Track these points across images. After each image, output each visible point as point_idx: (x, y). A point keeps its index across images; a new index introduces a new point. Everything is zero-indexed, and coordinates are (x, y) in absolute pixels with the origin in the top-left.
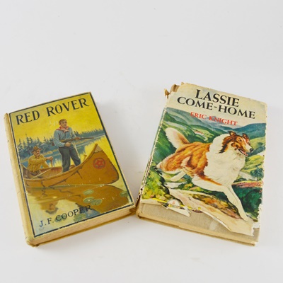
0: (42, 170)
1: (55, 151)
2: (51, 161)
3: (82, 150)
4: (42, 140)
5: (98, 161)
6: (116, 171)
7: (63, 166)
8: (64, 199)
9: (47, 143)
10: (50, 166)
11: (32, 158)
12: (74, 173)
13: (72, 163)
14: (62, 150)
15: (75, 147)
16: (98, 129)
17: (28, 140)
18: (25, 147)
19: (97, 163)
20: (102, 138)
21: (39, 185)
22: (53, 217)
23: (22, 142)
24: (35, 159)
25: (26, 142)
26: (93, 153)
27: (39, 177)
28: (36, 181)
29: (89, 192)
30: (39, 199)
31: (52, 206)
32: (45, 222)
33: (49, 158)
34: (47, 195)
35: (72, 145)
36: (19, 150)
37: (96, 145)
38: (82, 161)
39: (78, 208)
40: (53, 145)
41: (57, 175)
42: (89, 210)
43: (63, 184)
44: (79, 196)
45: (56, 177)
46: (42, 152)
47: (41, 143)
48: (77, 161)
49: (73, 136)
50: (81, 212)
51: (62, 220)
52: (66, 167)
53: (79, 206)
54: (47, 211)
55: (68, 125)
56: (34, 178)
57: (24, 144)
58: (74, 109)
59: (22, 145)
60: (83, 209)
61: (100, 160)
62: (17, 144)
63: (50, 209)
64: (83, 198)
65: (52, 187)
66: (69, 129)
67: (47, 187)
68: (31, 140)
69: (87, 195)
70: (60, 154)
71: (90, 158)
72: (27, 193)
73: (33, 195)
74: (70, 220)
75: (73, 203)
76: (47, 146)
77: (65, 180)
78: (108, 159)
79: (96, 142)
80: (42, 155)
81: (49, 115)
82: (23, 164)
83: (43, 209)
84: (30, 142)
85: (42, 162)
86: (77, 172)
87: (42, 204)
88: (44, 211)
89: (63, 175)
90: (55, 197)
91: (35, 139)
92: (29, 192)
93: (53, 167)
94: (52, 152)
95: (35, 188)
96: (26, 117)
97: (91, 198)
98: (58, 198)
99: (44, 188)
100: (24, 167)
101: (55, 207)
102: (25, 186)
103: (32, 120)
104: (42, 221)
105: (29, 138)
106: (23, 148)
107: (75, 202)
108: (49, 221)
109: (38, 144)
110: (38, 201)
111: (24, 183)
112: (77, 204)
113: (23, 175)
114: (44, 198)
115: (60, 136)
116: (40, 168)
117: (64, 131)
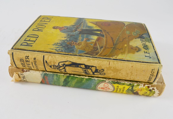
2: (89, 40)
3: (90, 27)
4: (64, 39)
9: (69, 37)
12: (108, 34)
17: (56, 45)
22: (143, 50)
23: (56, 48)
26: (96, 24)
27: (101, 48)
28: (104, 50)
29: (128, 32)
33: (85, 39)
34: (122, 48)
37: (90, 22)
39: (140, 39)
41: (105, 40)
46: (76, 41)
50: (144, 39)
51: (148, 47)
54: (137, 52)
56: (100, 51)
57: (58, 48)
58: (49, 22)
62: (54, 51)
63: (136, 50)
66: (65, 27)
69: (131, 33)
71: (99, 26)
76: (72, 38)
77: (112, 38)
81: (42, 31)
82: (80, 53)
84: (59, 44)
86: (108, 32)
87: (129, 52)
89: (106, 38)
91: (58, 41)
92: (112, 56)
93: (96, 40)
94: (80, 37)
95: (111, 52)
96: (29, 41)
97: (134, 33)
98: (126, 44)
99: (114, 48)
100: (84, 53)
101: (135, 47)
102: (104, 57)
103: (36, 39)
104: (146, 56)
105: (54, 44)
106: (62, 49)
107: (134, 38)
108: (146, 53)
109: (66, 41)
110: (125, 54)
111: (102, 57)
112: (136, 38)
113: (92, 55)
114: (124, 50)
115: (68, 31)
116: (92, 46)
117: (65, 29)
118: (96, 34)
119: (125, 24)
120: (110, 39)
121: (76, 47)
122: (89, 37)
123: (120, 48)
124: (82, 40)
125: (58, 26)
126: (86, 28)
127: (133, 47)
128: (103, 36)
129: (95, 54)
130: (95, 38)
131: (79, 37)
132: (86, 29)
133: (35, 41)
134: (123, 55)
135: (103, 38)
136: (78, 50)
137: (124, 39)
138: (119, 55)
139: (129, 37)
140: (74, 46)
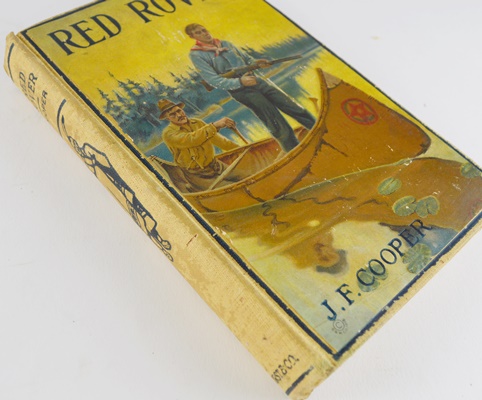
0: (227, 159)
1: (224, 102)
2: (231, 128)
3: (294, 88)
4: (169, 82)
5: (355, 108)
9: (189, 86)
10: (241, 143)
12: (318, 148)
13: (294, 124)
15: (272, 83)
16: (294, 36)
17: (127, 89)
18: (130, 107)
19: (355, 113)
20: (319, 54)
21: (243, 202)
22: (349, 278)
23: (112, 97)
24: (183, 135)
25: (124, 94)
26: (326, 91)
27: (230, 179)
28: (226, 191)
29: (389, 185)
31: (325, 251)
33: (221, 121)
34: (287, 225)
35: (260, 82)
36: (117, 118)
37: (320, 72)
38: (314, 113)
39: (395, 235)
40: (210, 88)
41: (276, 162)
43: (310, 182)
44: (374, 201)
45: (276, 169)
46: (190, 111)
47: (171, 91)
48: (303, 116)
51: (379, 280)
54: (320, 269)
55: (213, 36)
57: (121, 99)
59: (119, 104)
61: (355, 103)
62: (100, 104)
63: (325, 259)
65: (283, 196)
66: (223, 44)
67: (270, 200)
68: (137, 86)
69: (394, 195)
70: (243, 107)
71: (326, 103)
75: (374, 225)
76: (194, 94)
77: (307, 170)
78: (371, 98)
79: (314, 64)
81: (147, 20)
82: (155, 154)
83: (302, 264)
84: (136, 91)
86: (323, 142)
87: (290, 252)
89: (292, 158)
90: (314, 223)
91: (144, 80)
93: (250, 143)
94: (218, 106)
95: (237, 212)
96: (83, 33)
97: (407, 201)
98: (322, 222)
99: (263, 206)
100: (163, 161)
101: (333, 250)
102: (200, 214)
103: (104, 39)
104: (325, 303)
105: (126, 82)
106: (127, 112)
108: (344, 295)
109: (165, 94)
110: (272, 246)
111: (193, 208)
112: (383, 224)
113: (175, 184)
114: (285, 233)
115: (212, 65)
116: (215, 154)
117: (214, 51)
118: (277, 127)
119: (424, 151)
120: (296, 168)
121: (165, 130)
122: (244, 122)
123: (279, 219)
124: (211, 119)
125: (208, 29)
127: (330, 246)
128: (290, 142)
129: (188, 185)
130: (259, 132)
131: (218, 104)
132: (274, 89)
133: (92, 43)
134: (260, 245)
135: (282, 151)
136: (164, 141)
137: (340, 198)
138: (249, 236)
140: (167, 122)
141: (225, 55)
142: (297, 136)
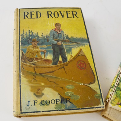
0: (37, 59)
1: (48, 46)
2: (44, 53)
3: (69, 51)
4: (40, 35)
5: (81, 63)
6: (94, 75)
7: (53, 60)
8: (49, 87)
9: (44, 38)
10: (43, 57)
11: (30, 47)
12: (61, 68)
13: (60, 59)
14: (54, 46)
15: (65, 47)
16: (83, 37)
17: (29, 32)
18: (26, 37)
19: (80, 65)
20: (86, 45)
21: (32, 70)
22: (39, 100)
23: (25, 33)
24: (32, 49)
25: (28, 33)
26: (78, 55)
27: (33, 64)
28: (30, 66)
29: (71, 87)
30: (30, 82)
31: (39, 91)
32: (32, 103)
33: (43, 50)
34: (36, 81)
35: (62, 45)
36: (22, 38)
37: (81, 50)
38: (68, 59)
39: (60, 98)
40: (48, 41)
41: (47, 66)
42: (68, 103)
43: (51, 75)
44: (62, 88)
45: (46, 67)
46: (38, 44)
47: (39, 37)
48: (65, 59)
49: (64, 38)
50: (61, 103)
51: (46, 105)
52: (55, 61)
53: (61, 97)
54: (35, 94)
55: (61, 28)
56: (29, 63)
57: (26, 34)
58: (68, 17)
59: (25, 35)
60: (64, 100)
61: (82, 62)
62: (21, 33)
63: (38, 93)
64: (65, 91)
65: (41, 75)
66: (62, 31)
67: (38, 73)
68: (32, 32)
69: (69, 89)
70: (52, 49)
71: (75, 58)
72: (21, 75)
73: (26, 77)
74: (52, 107)
75: (57, 93)
76: (43, 41)
77: (53, 72)
78: (89, 63)
79: (81, 47)
80: (38, 46)
81: (48, 17)
83: (32, 91)
84: (31, 34)
85: (37, 52)
86: (64, 67)
87: (32, 87)
88: (32, 93)
89: (52, 67)
90: (43, 84)
91: (35, 32)
92: (23, 74)
93: (45, 58)
94: (46, 46)
95: (28, 72)
96: (31, 14)
97: (71, 93)
98: (45, 85)
99: (35, 74)
100: (23, 52)
101: (41, 92)
102: (21, 68)
103: (35, 18)
104: (29, 101)
105: (31, 31)
106: (25, 38)
107: (58, 92)
108: (35, 103)
109: (37, 37)
110: (29, 83)
111: (21, 66)
112: (59, 94)
113: (21, 59)
114: (34, 82)
115: (54, 36)
116: (35, 57)
117: (58, 32)
118: (56, 58)
119: (90, 84)
120: (51, 70)
121: (29, 46)
122: (48, 53)
123: (36, 79)
124: (41, 48)
125: (61, 26)
126: (66, 48)
127: (41, 91)
128: (55, 63)
129: (24, 60)
130: (50, 57)
131: (46, 45)
132: (64, 49)
134: (27, 81)
135: (51, 64)
136: (27, 48)
137: (55, 82)
138: (26, 78)
139: (61, 87)
140: (31, 44)
141: (60, 35)
142: (58, 63)
